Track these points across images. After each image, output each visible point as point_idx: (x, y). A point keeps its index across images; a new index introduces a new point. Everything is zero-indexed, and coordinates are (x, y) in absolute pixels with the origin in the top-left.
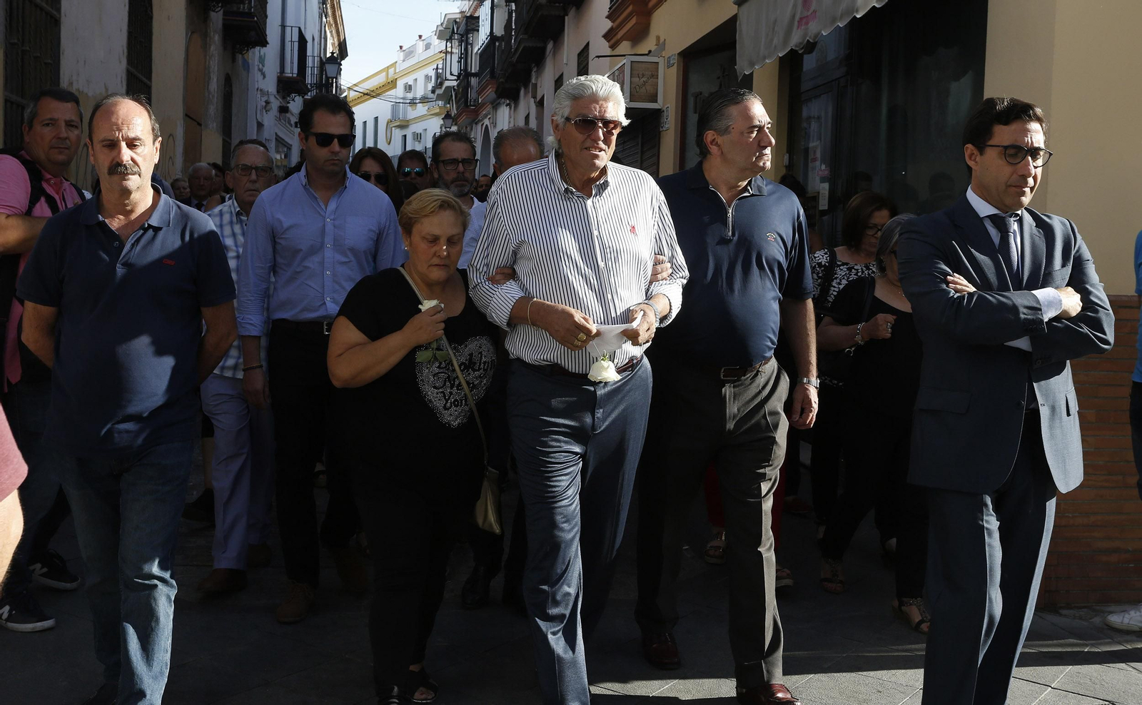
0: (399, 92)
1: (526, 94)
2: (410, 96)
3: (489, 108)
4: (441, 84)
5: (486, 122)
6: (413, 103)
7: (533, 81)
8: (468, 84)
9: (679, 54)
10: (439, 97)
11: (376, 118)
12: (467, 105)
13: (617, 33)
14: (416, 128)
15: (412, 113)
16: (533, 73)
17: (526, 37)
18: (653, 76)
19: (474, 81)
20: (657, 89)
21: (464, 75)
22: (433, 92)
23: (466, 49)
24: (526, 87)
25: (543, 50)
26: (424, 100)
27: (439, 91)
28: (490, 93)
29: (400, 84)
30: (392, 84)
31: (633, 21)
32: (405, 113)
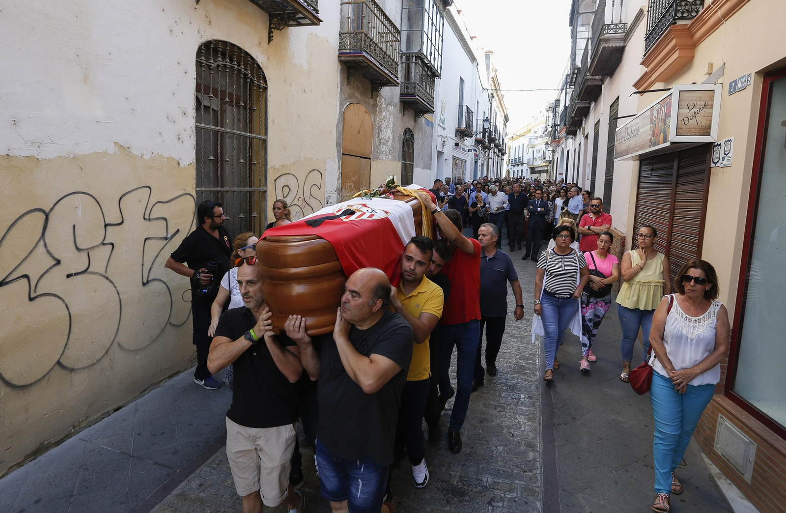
0: (532, 134)
1: (580, 132)
2: (536, 135)
3: (564, 140)
4: (546, 130)
5: (563, 146)
6: (537, 138)
7: (583, 126)
8: (556, 130)
9: (757, 73)
10: (546, 135)
11: (523, 144)
12: (555, 138)
13: (651, 76)
14: (537, 148)
15: (537, 142)
16: (583, 122)
17: (579, 101)
18: (706, 106)
19: (558, 128)
20: (711, 121)
21: (555, 125)
22: (544, 133)
23: (555, 114)
24: (580, 129)
25: (589, 108)
26: (541, 137)
27: (546, 133)
28: (563, 133)
29: (532, 131)
30: (530, 131)
31: (676, 55)
32: (534, 142)
